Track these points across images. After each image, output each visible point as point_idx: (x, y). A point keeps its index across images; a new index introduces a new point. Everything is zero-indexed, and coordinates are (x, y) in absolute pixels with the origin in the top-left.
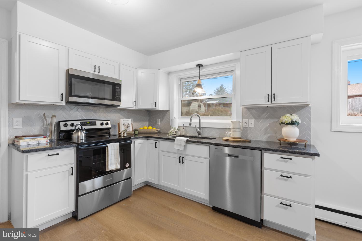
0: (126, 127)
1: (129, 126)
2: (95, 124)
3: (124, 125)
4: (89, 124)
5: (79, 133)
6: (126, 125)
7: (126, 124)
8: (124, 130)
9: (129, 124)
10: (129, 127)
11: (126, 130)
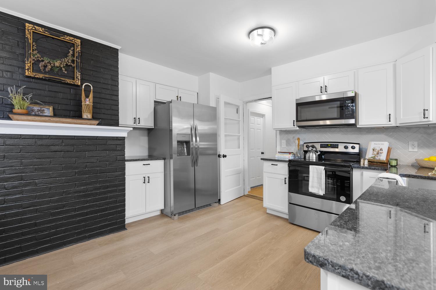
0: (375, 153)
1: (381, 151)
2: (337, 146)
3: (374, 150)
4: (329, 146)
5: (311, 154)
6: (377, 151)
7: (378, 149)
8: (372, 157)
9: (381, 150)
10: (381, 154)
11: (374, 157)
